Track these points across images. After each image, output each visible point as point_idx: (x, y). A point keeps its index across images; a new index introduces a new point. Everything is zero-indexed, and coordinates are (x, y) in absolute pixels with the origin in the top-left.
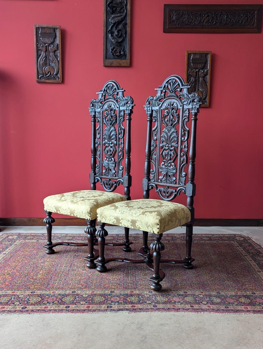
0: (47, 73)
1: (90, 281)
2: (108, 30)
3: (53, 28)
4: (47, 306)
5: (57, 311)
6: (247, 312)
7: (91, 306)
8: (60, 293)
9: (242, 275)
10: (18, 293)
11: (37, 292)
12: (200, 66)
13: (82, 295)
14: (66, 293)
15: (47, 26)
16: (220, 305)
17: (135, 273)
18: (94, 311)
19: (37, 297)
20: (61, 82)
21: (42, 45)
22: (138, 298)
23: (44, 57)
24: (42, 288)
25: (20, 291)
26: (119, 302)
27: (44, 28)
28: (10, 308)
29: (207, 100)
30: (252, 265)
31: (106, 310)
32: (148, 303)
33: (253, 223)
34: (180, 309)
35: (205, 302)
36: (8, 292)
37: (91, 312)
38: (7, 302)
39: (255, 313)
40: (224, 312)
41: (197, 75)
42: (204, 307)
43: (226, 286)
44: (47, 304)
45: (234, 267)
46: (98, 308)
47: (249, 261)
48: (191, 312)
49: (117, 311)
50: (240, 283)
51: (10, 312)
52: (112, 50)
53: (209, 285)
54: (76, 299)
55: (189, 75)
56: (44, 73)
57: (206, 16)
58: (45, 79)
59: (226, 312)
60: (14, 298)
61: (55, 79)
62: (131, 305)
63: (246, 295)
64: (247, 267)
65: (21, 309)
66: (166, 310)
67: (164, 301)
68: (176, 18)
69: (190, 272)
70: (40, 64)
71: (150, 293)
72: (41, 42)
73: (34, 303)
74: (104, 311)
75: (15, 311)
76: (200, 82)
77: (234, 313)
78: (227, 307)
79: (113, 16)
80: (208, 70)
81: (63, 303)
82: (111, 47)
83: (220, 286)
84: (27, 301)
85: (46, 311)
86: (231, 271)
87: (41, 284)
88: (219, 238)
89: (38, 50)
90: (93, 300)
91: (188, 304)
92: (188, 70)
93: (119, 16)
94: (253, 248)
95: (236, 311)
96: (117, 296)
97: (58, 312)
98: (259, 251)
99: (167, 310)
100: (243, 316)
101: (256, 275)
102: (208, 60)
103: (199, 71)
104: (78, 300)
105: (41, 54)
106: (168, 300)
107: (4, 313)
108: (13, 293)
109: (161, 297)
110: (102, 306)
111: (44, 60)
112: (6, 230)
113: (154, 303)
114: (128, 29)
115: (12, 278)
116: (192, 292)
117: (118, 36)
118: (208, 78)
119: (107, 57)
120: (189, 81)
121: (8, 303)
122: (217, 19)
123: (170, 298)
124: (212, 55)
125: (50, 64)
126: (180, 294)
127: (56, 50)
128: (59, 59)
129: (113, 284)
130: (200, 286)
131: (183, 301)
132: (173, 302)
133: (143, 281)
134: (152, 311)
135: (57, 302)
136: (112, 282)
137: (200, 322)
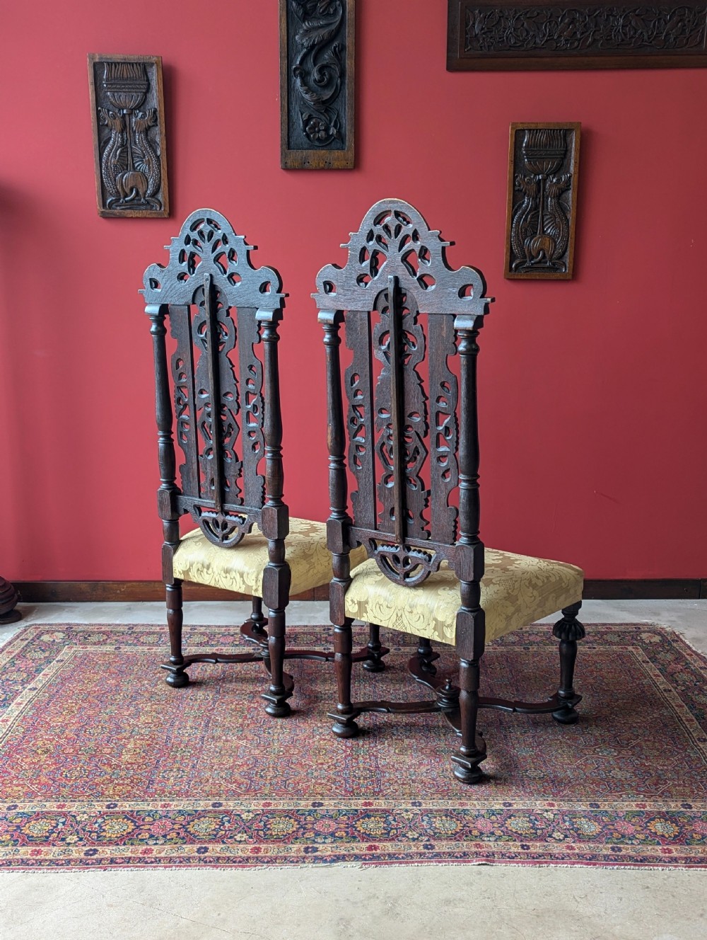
0: (127, 191)
1: (257, 772)
2: (294, 67)
3: (139, 64)
4: (149, 847)
5: (175, 862)
6: (670, 862)
7: (263, 846)
8: (181, 809)
9: (658, 750)
10: (73, 808)
11: (122, 805)
12: (549, 166)
13: (239, 815)
14: (198, 809)
15: (125, 59)
16: (600, 843)
17: (376, 746)
18: (272, 861)
19: (123, 819)
20: (166, 216)
21: (111, 113)
22: (384, 822)
23: (119, 147)
24: (135, 793)
25: (79, 801)
26: (337, 835)
27: (115, 63)
28: (53, 852)
29: (568, 259)
30: (684, 719)
31: (303, 860)
32: (411, 837)
33: (686, 590)
34: (493, 855)
35: (559, 833)
36: (48, 804)
37: (265, 865)
38: (45, 836)
39: (690, 867)
40: (609, 864)
41: (539, 191)
42: (557, 849)
43: (615, 784)
44: (151, 842)
45: (635, 727)
46: (280, 854)
47: (676, 708)
48: (523, 863)
49: (330, 862)
50: (651, 775)
51: (54, 863)
52: (306, 123)
53: (570, 782)
54: (225, 827)
55: (518, 190)
56: (120, 190)
57: (566, 21)
58: (124, 207)
59: (614, 865)
60: (64, 823)
61: (149, 207)
62: (368, 845)
63: (667, 812)
64: (671, 725)
65: (82, 855)
66: (457, 857)
67: (453, 832)
68: (482, 29)
69: (519, 743)
70: (107, 167)
71: (416, 806)
72: (109, 103)
73: (116, 837)
74: (297, 862)
75: (68, 863)
76: (547, 209)
77: (634, 865)
78: (617, 847)
79: (306, 25)
80: (570, 177)
81: (190, 838)
82: (302, 115)
83: (598, 785)
84: (96, 832)
85: (146, 863)
86: (629, 739)
87: (132, 782)
88: (596, 638)
89: (101, 127)
90: (269, 829)
91: (515, 841)
92: (515, 178)
93: (322, 27)
94: (686, 668)
95: (641, 861)
96: (331, 817)
97: (177, 866)
98: (703, 676)
99: (461, 857)
100: (659, 875)
101: (693, 749)
102: (571, 148)
103: (545, 180)
104: (230, 830)
105: (111, 138)
106: (463, 827)
107: (40, 869)
108: (62, 808)
109: (444, 818)
110: (290, 846)
111: (120, 156)
112: (34, 615)
113: (426, 838)
114: (349, 64)
115: (55, 764)
116: (525, 803)
117: (323, 84)
118: (570, 199)
119: (292, 145)
120: (518, 207)
121: (47, 837)
122: (597, 28)
123: (467, 823)
124: (582, 134)
125: (136, 165)
126: (493, 808)
127: (149, 127)
128: (159, 153)
129: (319, 781)
130: (546, 784)
131: (502, 831)
132: (475, 832)
133: (397, 769)
134: (421, 862)
135: (174, 835)
136: (315, 774)
137: (547, 894)
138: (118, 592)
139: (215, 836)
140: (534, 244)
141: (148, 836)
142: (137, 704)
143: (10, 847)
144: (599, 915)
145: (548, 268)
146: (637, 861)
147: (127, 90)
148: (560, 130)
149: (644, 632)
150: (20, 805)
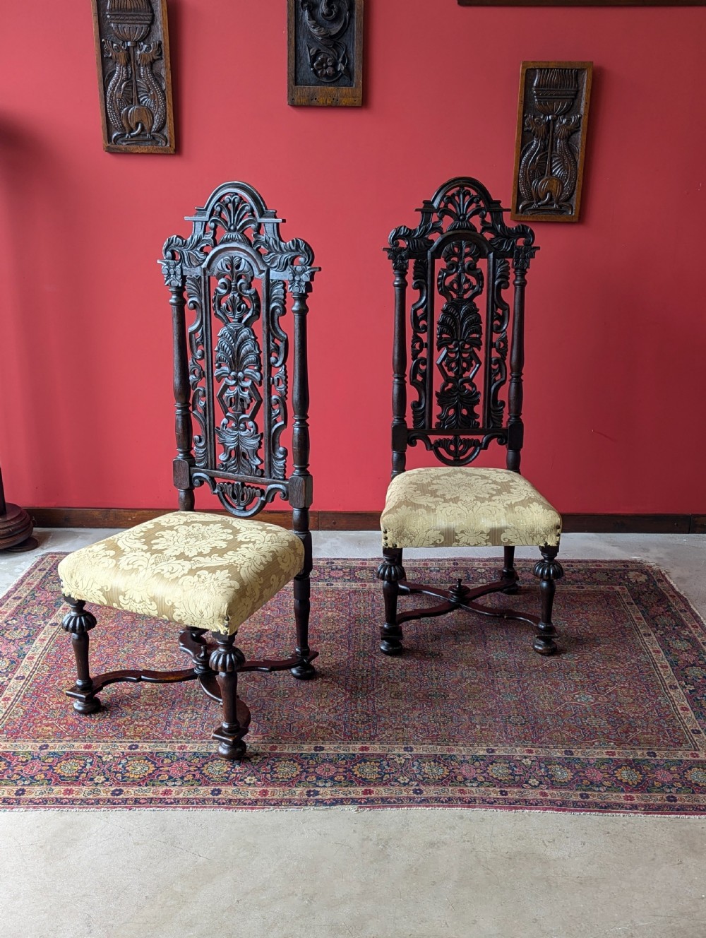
0: (133, 125)
1: (264, 715)
4: (168, 788)
5: (193, 803)
6: (630, 809)
7: (270, 789)
8: (196, 751)
9: (632, 697)
10: (99, 748)
11: (142, 747)
12: (560, 106)
13: (248, 758)
14: (211, 751)
16: (571, 790)
17: (373, 690)
18: (278, 803)
19: (145, 760)
20: (172, 152)
21: (115, 45)
22: (379, 767)
23: (123, 81)
24: (154, 734)
25: (104, 741)
26: (336, 779)
28: (83, 791)
29: (575, 202)
30: (659, 665)
31: (306, 803)
32: (402, 782)
33: (677, 525)
34: (475, 800)
35: (535, 780)
36: (76, 744)
37: (272, 807)
38: (75, 777)
39: (648, 814)
40: (577, 811)
41: (549, 132)
42: (532, 794)
43: (589, 731)
44: (170, 784)
45: (613, 673)
46: (285, 797)
47: (653, 654)
48: (501, 808)
49: (330, 805)
50: (623, 722)
51: (85, 803)
52: (314, 59)
53: (548, 729)
54: (236, 770)
55: (527, 131)
56: (125, 125)
58: (129, 143)
59: (582, 811)
60: (91, 764)
61: (154, 142)
62: (363, 789)
63: (634, 760)
64: (647, 672)
65: (109, 796)
67: (440, 777)
69: (504, 688)
70: (112, 101)
71: (408, 751)
72: (113, 35)
73: (139, 778)
74: (300, 805)
75: (98, 801)
76: (556, 151)
77: (599, 811)
78: (585, 794)
80: (580, 118)
81: (205, 780)
82: (309, 50)
83: (573, 732)
84: (121, 773)
85: (167, 803)
86: (606, 686)
87: (150, 723)
88: (586, 576)
89: (104, 61)
90: (275, 772)
91: (495, 786)
92: (524, 118)
94: (667, 611)
95: (606, 808)
96: (331, 761)
97: (194, 807)
98: (682, 620)
99: (446, 802)
100: (621, 820)
101: (664, 696)
102: (582, 89)
103: (554, 121)
104: (240, 773)
105: (115, 71)
106: (449, 772)
107: (73, 808)
108: (88, 749)
109: (432, 763)
110: (295, 789)
111: (124, 90)
112: (49, 542)
113: (416, 783)
116: (506, 749)
117: (331, 17)
118: (580, 141)
119: (299, 80)
120: (527, 148)
121: (77, 777)
123: (453, 769)
124: (594, 74)
125: (141, 100)
126: (477, 754)
127: (154, 61)
128: (164, 88)
129: (321, 725)
130: (527, 730)
131: (484, 777)
132: (460, 778)
133: (392, 713)
134: (410, 806)
135: (190, 777)
136: (318, 718)
137: (520, 838)
138: (130, 519)
139: (227, 778)
140: (541, 185)
141: (167, 778)
142: (153, 642)
143: (45, 786)
144: (563, 858)
145: (555, 210)
146: (601, 807)
147: (131, 22)
148: (572, 70)
149: (632, 570)
150: (50, 745)
